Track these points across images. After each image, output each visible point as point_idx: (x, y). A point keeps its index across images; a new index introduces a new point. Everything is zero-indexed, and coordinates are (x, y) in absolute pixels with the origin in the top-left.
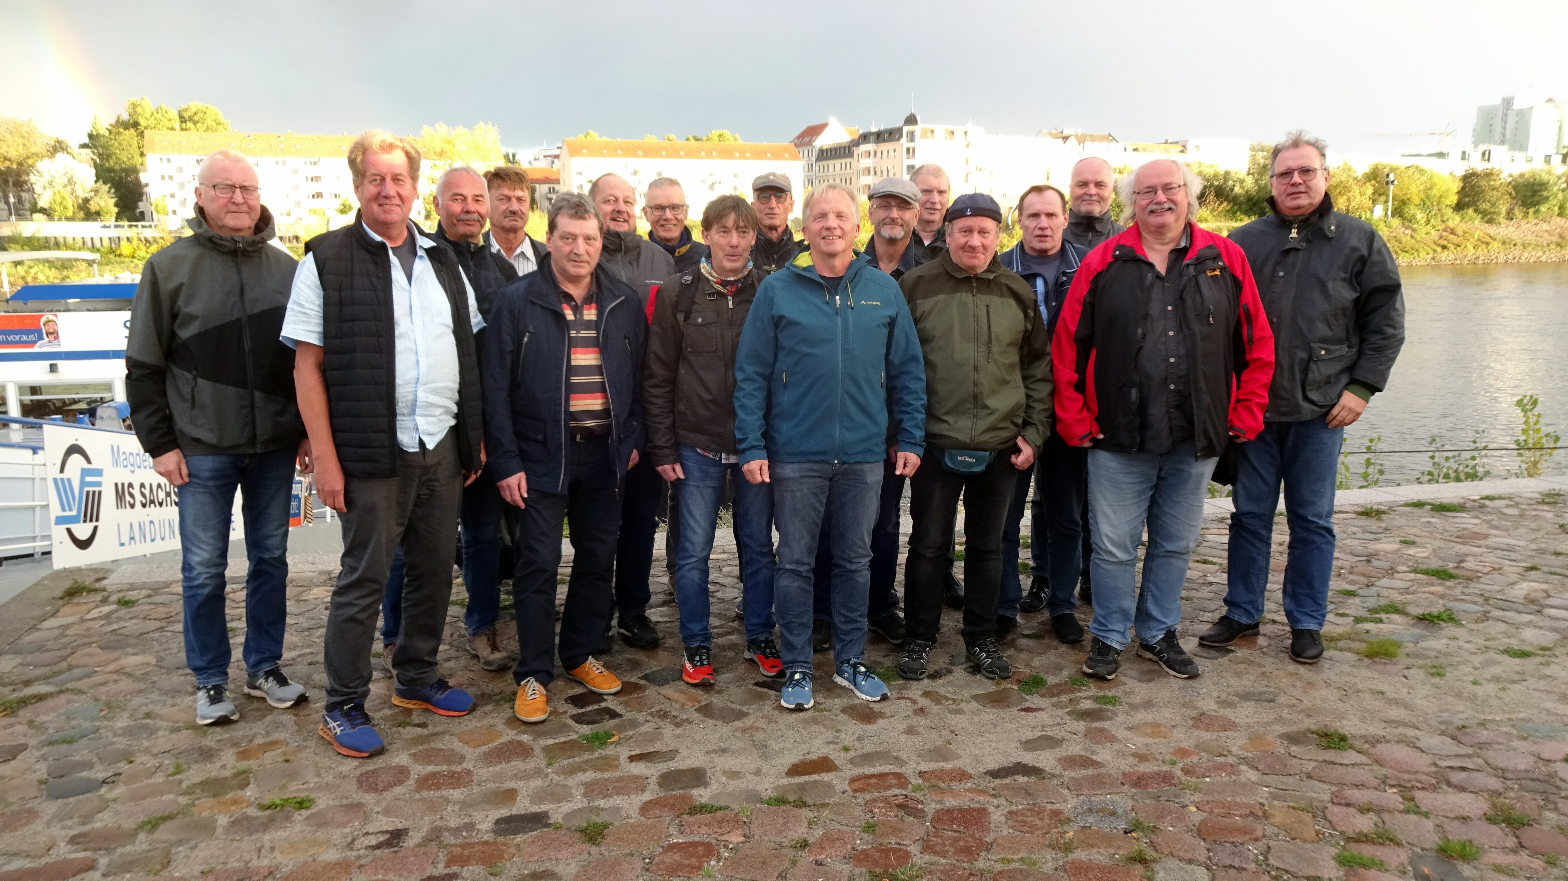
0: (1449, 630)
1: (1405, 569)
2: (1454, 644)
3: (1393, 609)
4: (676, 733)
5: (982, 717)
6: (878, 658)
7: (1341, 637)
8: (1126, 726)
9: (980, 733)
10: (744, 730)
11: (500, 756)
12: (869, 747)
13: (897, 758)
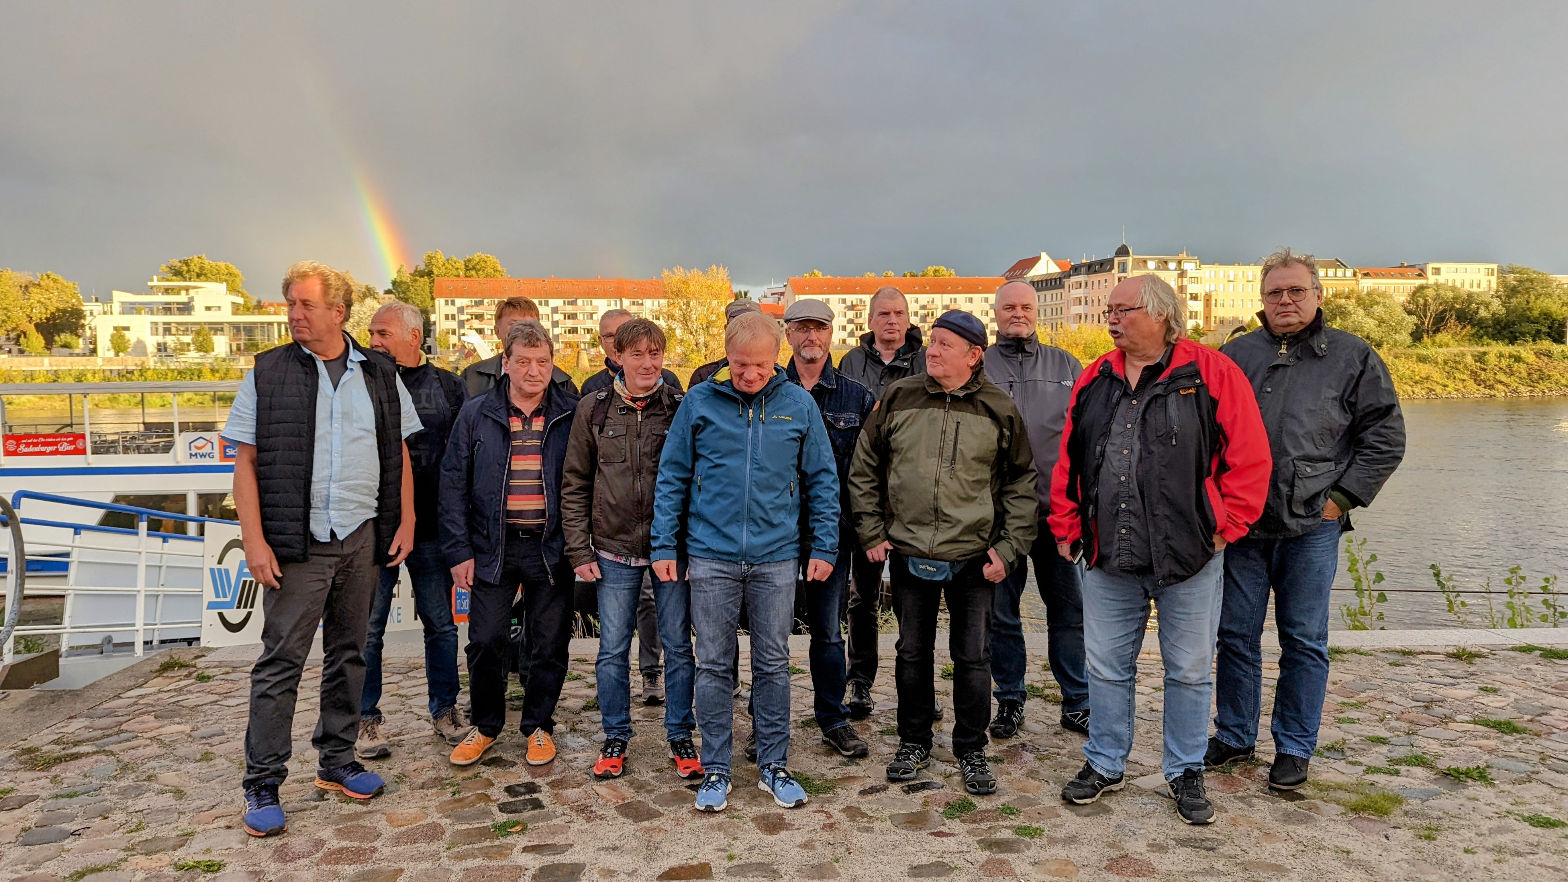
0: (1475, 789)
1: (1468, 718)
2: (1470, 805)
3: (1420, 761)
4: (583, 828)
5: (888, 837)
6: (824, 771)
7: (1339, 787)
8: (1032, 860)
9: (876, 853)
10: (647, 830)
11: (411, 837)
12: (756, 858)
13: (774, 871)
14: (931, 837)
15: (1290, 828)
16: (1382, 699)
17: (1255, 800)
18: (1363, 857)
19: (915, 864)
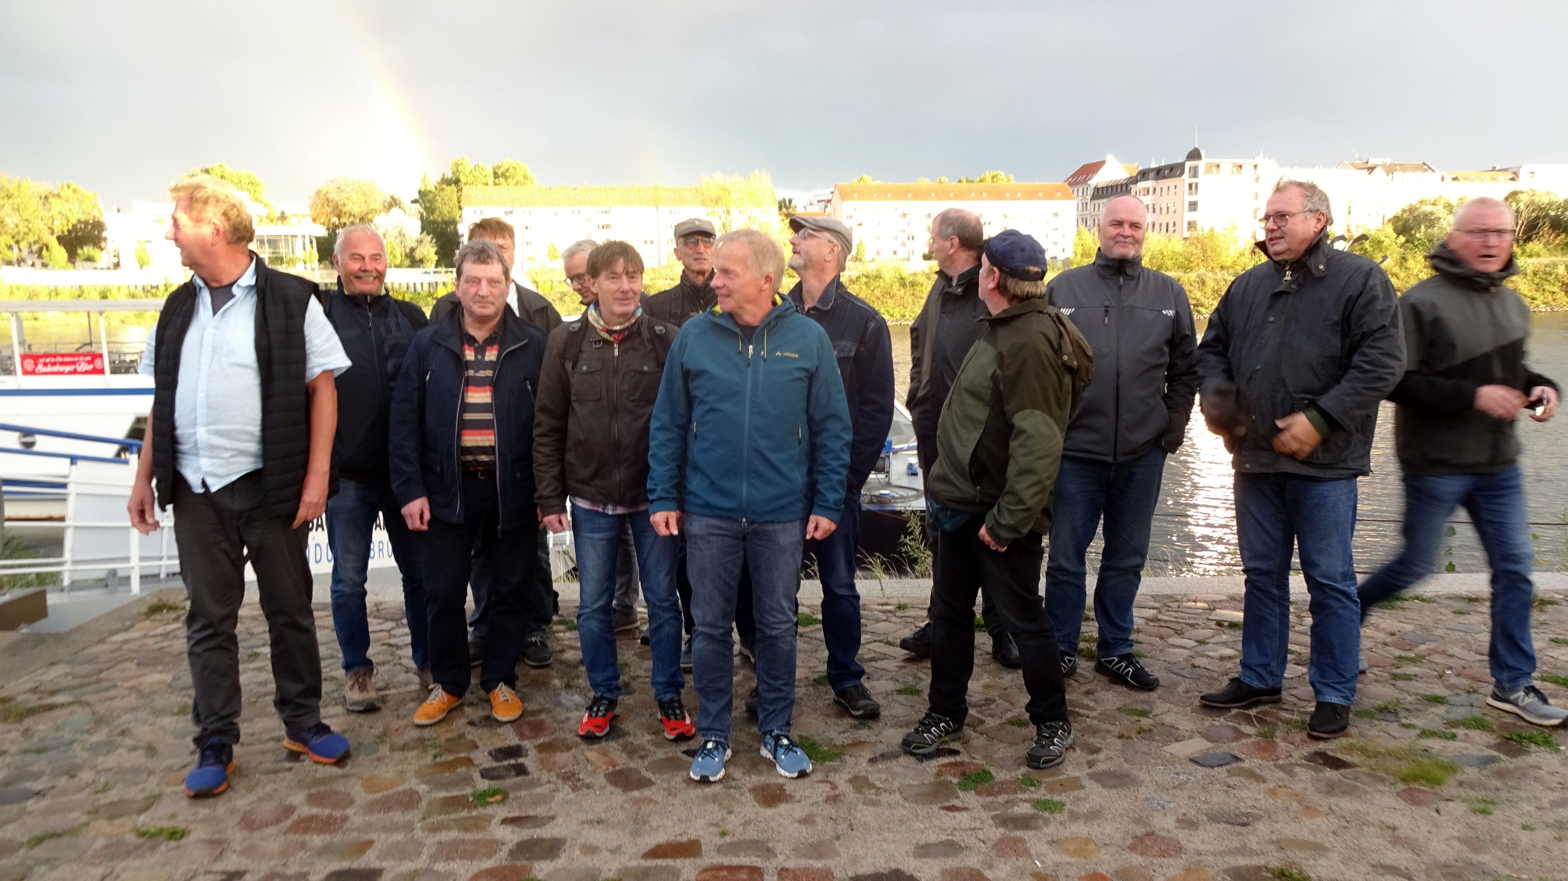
0: (1538, 756)
2: (1532, 774)
3: (1479, 724)
4: (568, 798)
5: (895, 812)
6: (833, 734)
7: (1390, 753)
8: (1050, 839)
9: (880, 830)
10: (636, 801)
11: (384, 805)
12: (752, 834)
13: (769, 850)
14: (943, 812)
15: (1333, 800)
16: (1444, 653)
17: (1297, 769)
18: (1410, 834)
19: (922, 842)
